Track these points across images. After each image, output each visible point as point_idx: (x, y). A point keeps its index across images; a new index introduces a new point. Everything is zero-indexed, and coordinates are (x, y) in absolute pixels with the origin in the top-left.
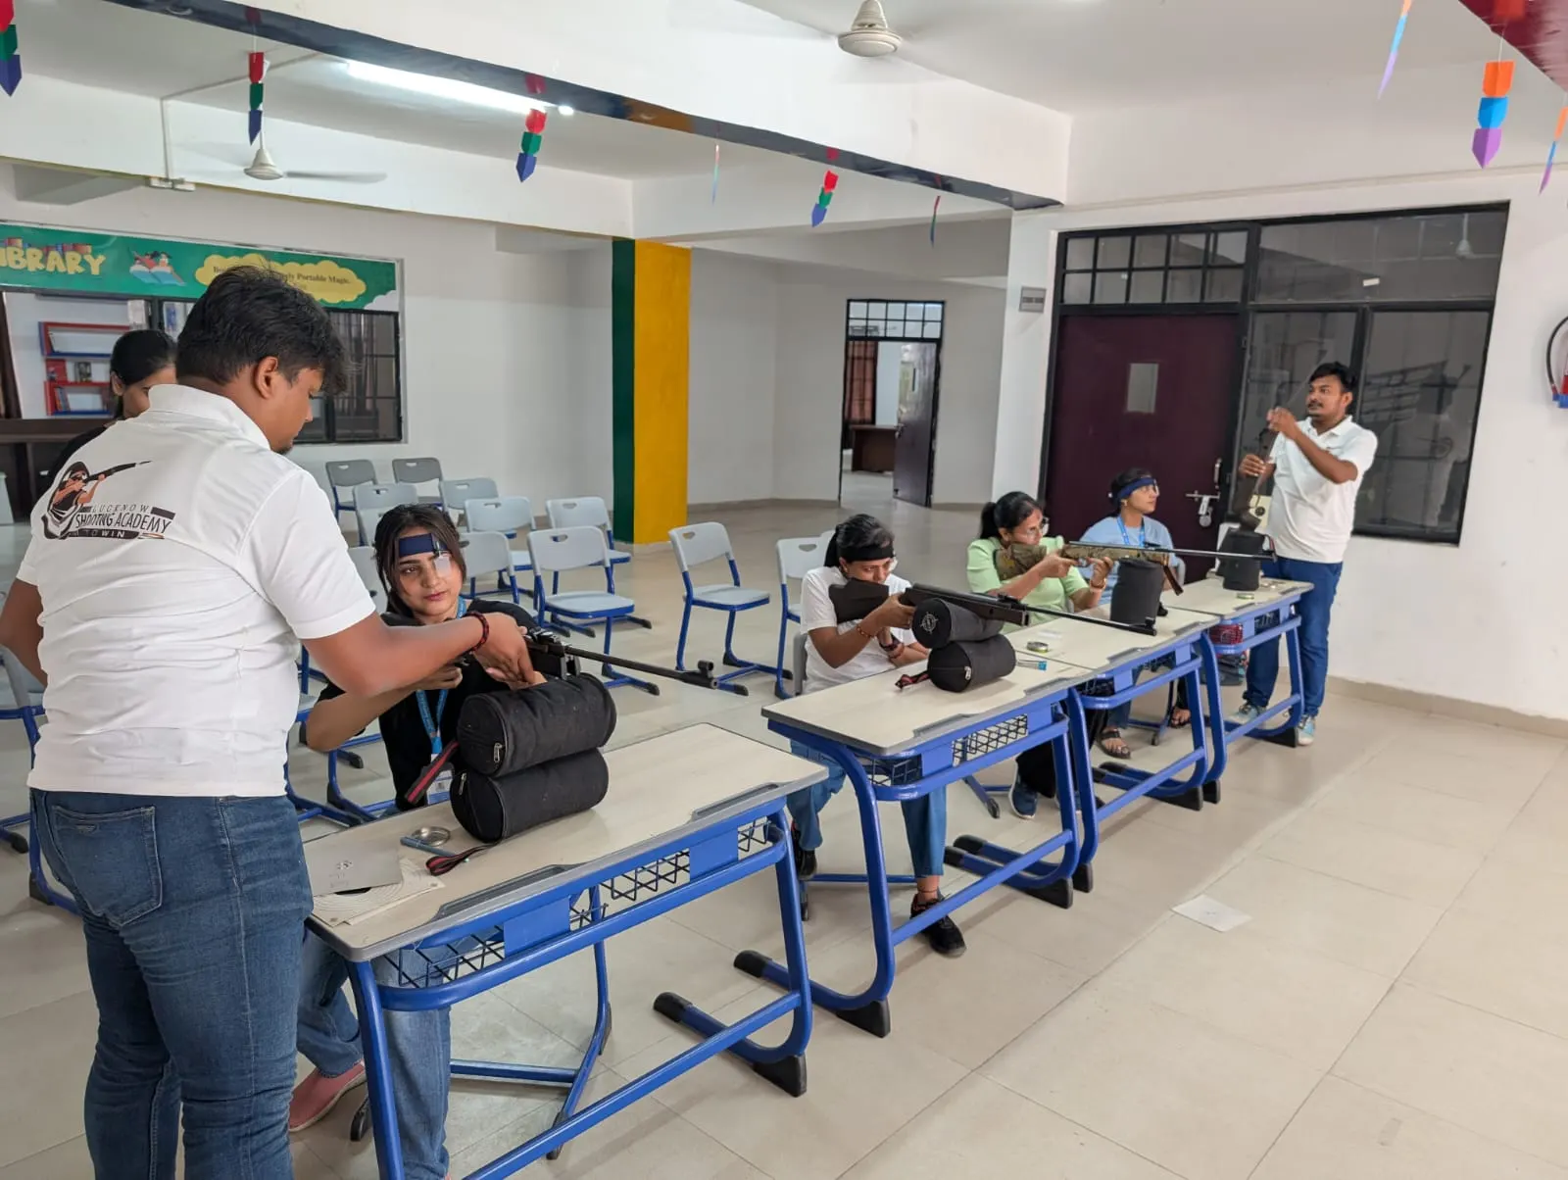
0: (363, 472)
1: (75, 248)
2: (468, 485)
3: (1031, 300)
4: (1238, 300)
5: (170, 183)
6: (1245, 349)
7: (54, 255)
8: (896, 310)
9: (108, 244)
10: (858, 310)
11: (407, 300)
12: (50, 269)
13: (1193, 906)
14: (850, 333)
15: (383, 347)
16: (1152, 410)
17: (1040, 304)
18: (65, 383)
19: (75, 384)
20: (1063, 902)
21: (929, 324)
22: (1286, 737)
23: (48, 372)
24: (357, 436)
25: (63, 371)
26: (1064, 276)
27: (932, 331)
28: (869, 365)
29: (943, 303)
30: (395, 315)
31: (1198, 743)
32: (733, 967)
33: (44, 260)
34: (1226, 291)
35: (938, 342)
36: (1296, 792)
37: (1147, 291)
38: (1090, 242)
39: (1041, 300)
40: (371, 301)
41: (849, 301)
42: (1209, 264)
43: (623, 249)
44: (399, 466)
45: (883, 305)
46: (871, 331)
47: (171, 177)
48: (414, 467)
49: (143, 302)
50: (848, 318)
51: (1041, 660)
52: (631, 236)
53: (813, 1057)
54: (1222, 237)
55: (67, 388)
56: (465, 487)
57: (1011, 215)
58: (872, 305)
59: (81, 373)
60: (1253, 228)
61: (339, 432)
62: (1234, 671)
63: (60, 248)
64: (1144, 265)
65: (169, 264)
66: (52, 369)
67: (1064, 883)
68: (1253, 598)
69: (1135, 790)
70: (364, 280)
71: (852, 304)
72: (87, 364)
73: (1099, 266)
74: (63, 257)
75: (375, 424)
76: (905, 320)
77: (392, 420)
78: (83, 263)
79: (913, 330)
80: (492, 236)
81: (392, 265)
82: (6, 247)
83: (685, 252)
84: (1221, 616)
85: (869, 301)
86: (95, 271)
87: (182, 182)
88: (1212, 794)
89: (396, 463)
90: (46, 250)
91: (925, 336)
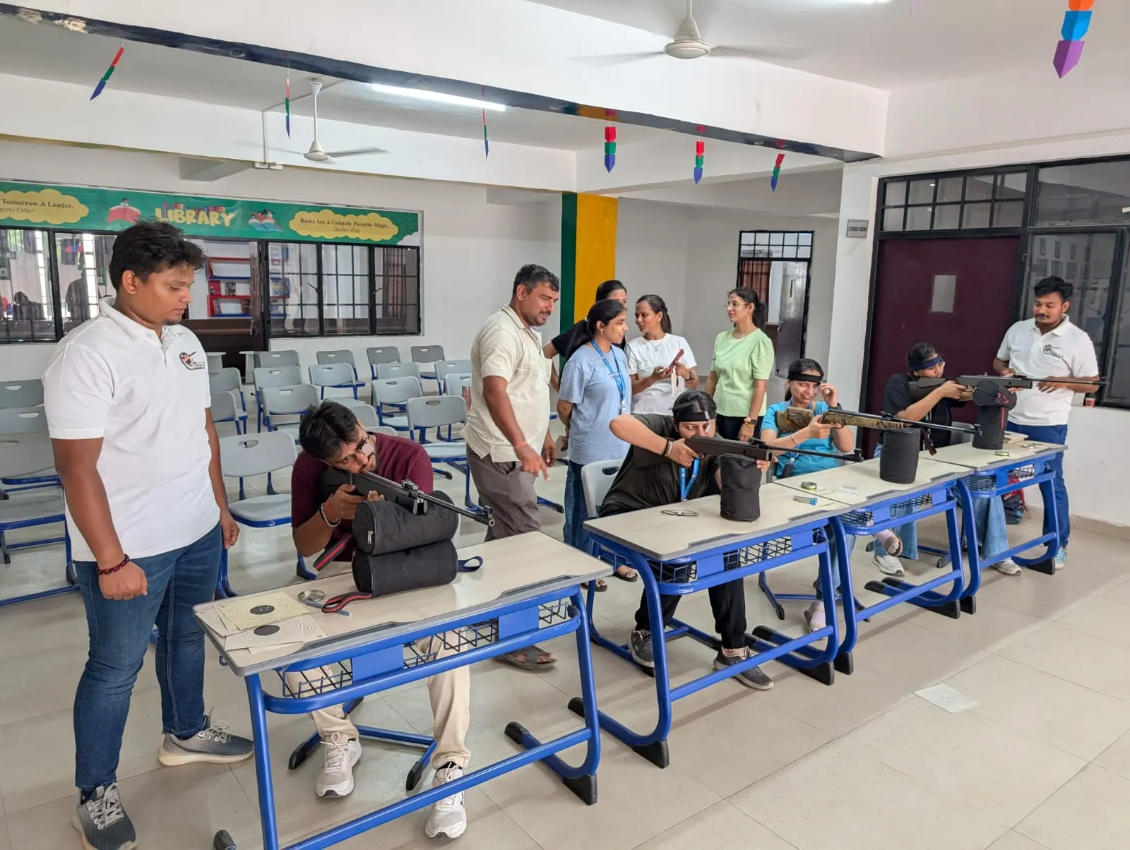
0: (391, 355)
1: (215, 209)
2: (455, 364)
3: (856, 229)
4: (1020, 225)
5: (267, 165)
6: (1025, 263)
7: (203, 213)
8: (776, 239)
9: (237, 205)
10: (748, 238)
11: (426, 237)
12: (200, 222)
13: (932, 692)
14: (742, 255)
15: (411, 271)
16: (950, 310)
17: (864, 232)
18: (220, 296)
19: (225, 297)
20: (826, 679)
21: (801, 247)
22: (1045, 566)
23: (209, 289)
24: (391, 330)
25: (219, 289)
26: (883, 211)
27: (804, 253)
28: (764, 277)
29: (812, 232)
30: (418, 248)
31: (956, 566)
32: (567, 708)
33: (196, 217)
34: (1010, 218)
35: (809, 261)
36: (1042, 609)
37: (948, 221)
38: (903, 185)
39: (865, 229)
40: (402, 239)
41: (741, 232)
42: (997, 198)
43: (570, 199)
44: (416, 351)
45: (768, 234)
46: (757, 254)
47: (267, 161)
48: (426, 352)
49: (256, 243)
50: (740, 245)
51: (814, 497)
52: (575, 191)
53: (603, 776)
54: (1008, 177)
55: (221, 300)
56: (453, 365)
57: (842, 166)
58: (758, 234)
59: (229, 290)
60: (1032, 169)
61: (378, 328)
62: (1013, 513)
63: (206, 209)
64: (945, 200)
65: (273, 218)
66: (212, 287)
67: (827, 666)
68: (1008, 455)
69: (899, 597)
70: (398, 226)
71: (743, 234)
72: (234, 284)
73: (910, 203)
74: (208, 214)
75: (404, 322)
76: (783, 245)
77: (415, 319)
78: (220, 218)
79: (789, 252)
80: (483, 195)
81: (416, 215)
82: (173, 209)
83: (614, 201)
84: (975, 468)
85: (756, 232)
86: (227, 223)
87: (274, 164)
88: (968, 606)
89: (414, 349)
90: (198, 210)
91: (798, 257)
